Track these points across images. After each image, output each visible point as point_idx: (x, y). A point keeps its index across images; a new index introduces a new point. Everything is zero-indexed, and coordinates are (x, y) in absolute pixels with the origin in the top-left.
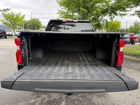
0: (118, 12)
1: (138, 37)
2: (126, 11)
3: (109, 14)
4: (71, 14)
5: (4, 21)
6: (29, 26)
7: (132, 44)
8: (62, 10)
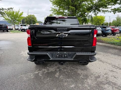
0: (101, 9)
1: (119, 30)
2: (108, 8)
3: (93, 11)
4: (62, 11)
5: (6, 18)
6: (26, 21)
7: (114, 35)
8: (54, 8)
